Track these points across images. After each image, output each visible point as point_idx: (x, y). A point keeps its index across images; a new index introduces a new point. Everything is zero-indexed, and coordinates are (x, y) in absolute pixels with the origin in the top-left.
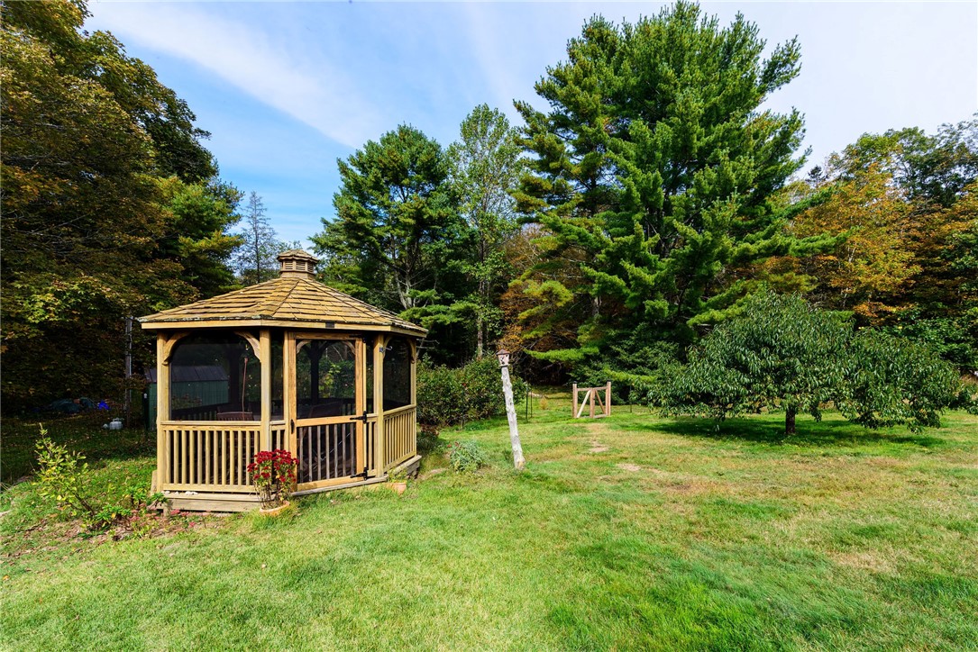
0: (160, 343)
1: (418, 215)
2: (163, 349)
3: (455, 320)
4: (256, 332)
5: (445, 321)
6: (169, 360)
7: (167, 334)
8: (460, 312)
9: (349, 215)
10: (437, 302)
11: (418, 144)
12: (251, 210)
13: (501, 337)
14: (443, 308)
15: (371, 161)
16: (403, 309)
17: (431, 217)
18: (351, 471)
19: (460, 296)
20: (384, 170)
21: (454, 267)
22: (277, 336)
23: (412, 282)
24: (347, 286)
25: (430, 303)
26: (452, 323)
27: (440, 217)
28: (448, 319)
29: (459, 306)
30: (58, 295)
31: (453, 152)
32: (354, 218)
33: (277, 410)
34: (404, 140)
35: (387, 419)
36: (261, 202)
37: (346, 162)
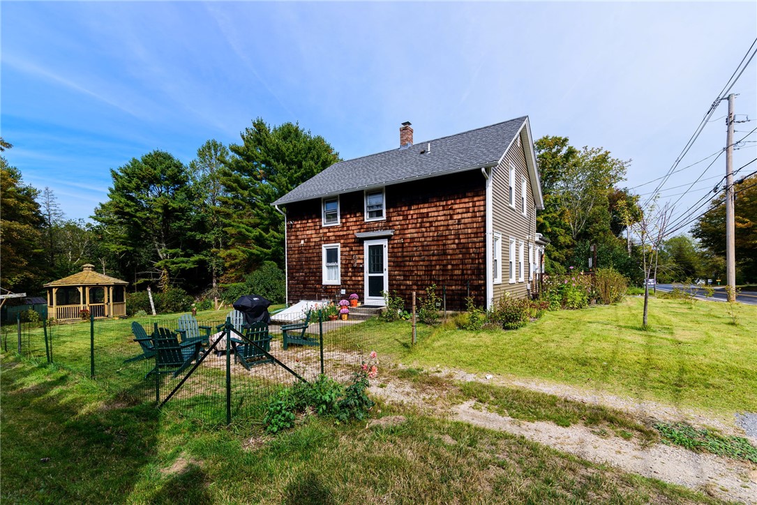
0: (54, 289)
1: (165, 207)
2: (54, 291)
3: (193, 266)
4: (79, 286)
5: (186, 267)
6: (56, 293)
7: (55, 287)
8: (196, 261)
9: (118, 207)
10: (182, 256)
11: (167, 162)
12: (45, 198)
13: (222, 275)
14: (185, 259)
15: (134, 173)
16: (160, 259)
17: (174, 208)
18: (104, 315)
19: (198, 252)
20: (142, 179)
21: (191, 236)
22: (84, 287)
23: (166, 243)
24: (118, 247)
25: (178, 257)
26: (190, 269)
27: (180, 208)
28: (188, 266)
29: (196, 258)
30: (18, 278)
31: (192, 166)
32: (122, 208)
33: (84, 303)
34: (157, 159)
35: (114, 305)
36: (53, 193)
37: (117, 171)
